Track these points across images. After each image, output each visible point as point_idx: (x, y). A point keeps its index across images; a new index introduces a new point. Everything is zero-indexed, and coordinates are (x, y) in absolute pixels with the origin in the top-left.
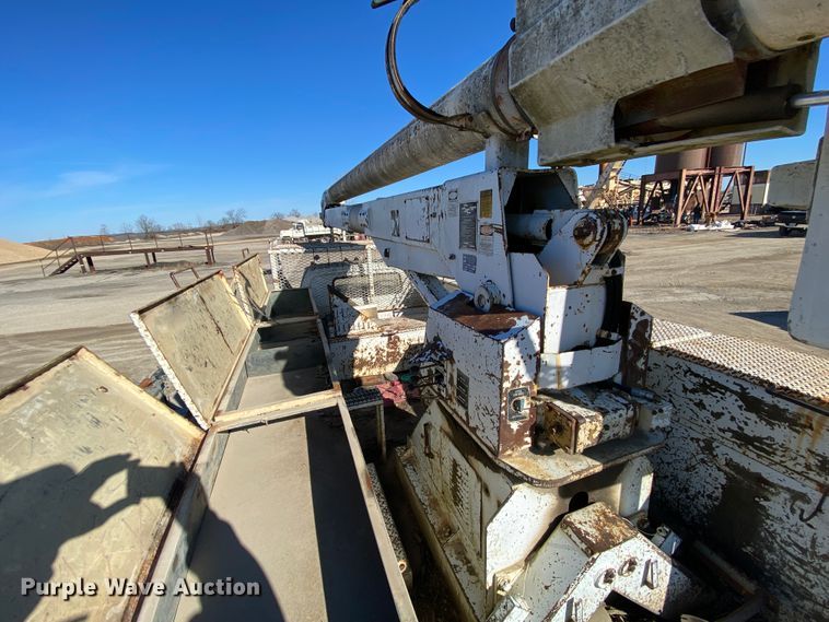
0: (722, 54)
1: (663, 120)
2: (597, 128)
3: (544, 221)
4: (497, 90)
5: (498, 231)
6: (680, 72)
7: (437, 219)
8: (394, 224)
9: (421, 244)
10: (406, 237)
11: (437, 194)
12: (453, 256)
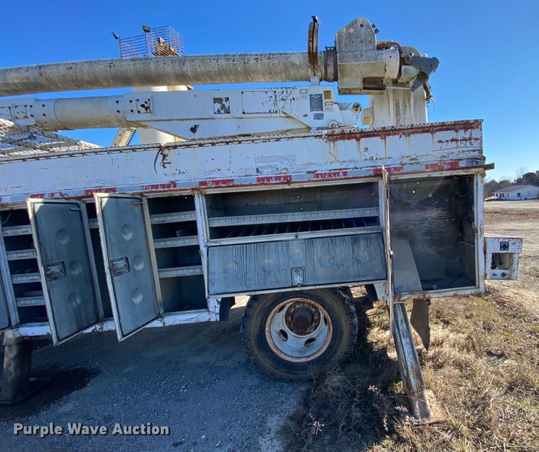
2: (357, 83)
5: (335, 103)
7: (288, 101)
8: (218, 106)
9: (266, 115)
10: (244, 113)
11: (285, 90)
12: (306, 116)
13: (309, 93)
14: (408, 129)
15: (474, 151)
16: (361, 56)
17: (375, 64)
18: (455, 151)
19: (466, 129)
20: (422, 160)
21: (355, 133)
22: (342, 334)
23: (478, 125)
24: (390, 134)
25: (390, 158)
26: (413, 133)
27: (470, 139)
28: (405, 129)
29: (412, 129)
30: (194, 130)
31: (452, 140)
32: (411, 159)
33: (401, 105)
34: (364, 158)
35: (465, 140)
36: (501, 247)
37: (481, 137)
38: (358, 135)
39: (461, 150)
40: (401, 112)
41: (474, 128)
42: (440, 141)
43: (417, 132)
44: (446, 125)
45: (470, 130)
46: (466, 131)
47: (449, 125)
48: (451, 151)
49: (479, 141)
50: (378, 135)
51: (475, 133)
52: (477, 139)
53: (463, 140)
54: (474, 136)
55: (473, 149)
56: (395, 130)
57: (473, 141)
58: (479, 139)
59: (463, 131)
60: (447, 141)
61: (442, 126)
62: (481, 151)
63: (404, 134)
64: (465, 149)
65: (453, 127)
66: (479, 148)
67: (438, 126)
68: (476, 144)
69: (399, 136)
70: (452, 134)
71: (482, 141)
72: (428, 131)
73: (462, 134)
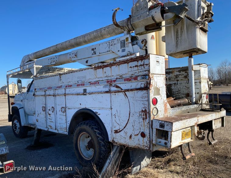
0: (154, 22)
1: (150, 29)
2: (143, 30)
3: (136, 42)
4: (128, 24)
5: (130, 43)
6: (151, 24)
7: (113, 45)
8: (93, 51)
9: (106, 53)
10: (100, 53)
11: (112, 41)
12: (119, 51)
13: (120, 40)
14: (118, 62)
15: (146, 71)
16: (141, 17)
17: (147, 19)
18: (137, 71)
19: (142, 60)
20: (124, 76)
21: (102, 66)
22: (96, 151)
23: (147, 57)
24: (113, 66)
25: (113, 76)
26: (121, 64)
27: (143, 65)
28: (117, 63)
29: (120, 62)
30: (87, 62)
31: (136, 66)
32: (120, 76)
33: (179, 32)
34: (105, 76)
35: (141, 65)
36: (160, 126)
37: (149, 63)
38: (103, 67)
39: (139, 71)
40: (179, 36)
41: (145, 59)
42: (131, 67)
43: (122, 64)
44: (133, 59)
45: (143, 60)
46: (142, 61)
47: (135, 59)
48: (135, 71)
49: (148, 66)
50: (109, 66)
51: (146, 61)
52: (147, 65)
53: (140, 66)
54: (145, 63)
55: (145, 70)
56: (114, 63)
57: (145, 66)
58: (149, 65)
59: (141, 61)
60: (134, 67)
61: (131, 60)
62: (149, 71)
63: (117, 65)
64: (141, 70)
65: (136, 59)
66: (148, 69)
67: (130, 60)
68: (146, 67)
69: (116, 66)
70: (135, 63)
71: (149, 66)
72: (126, 63)
73: (140, 63)
